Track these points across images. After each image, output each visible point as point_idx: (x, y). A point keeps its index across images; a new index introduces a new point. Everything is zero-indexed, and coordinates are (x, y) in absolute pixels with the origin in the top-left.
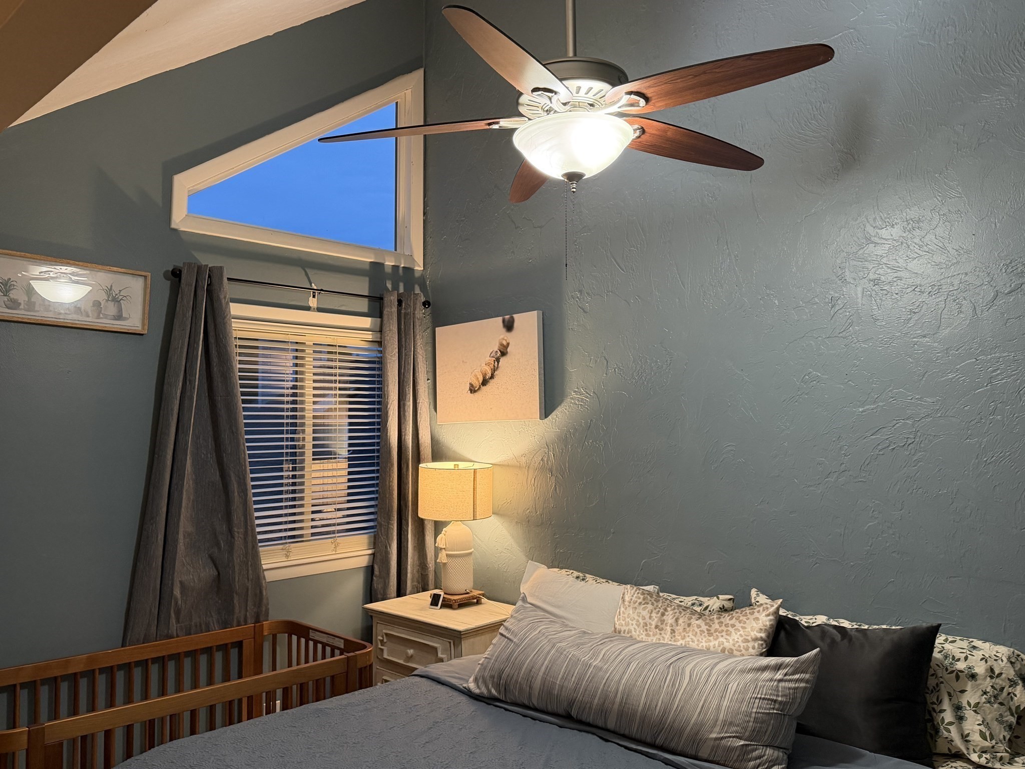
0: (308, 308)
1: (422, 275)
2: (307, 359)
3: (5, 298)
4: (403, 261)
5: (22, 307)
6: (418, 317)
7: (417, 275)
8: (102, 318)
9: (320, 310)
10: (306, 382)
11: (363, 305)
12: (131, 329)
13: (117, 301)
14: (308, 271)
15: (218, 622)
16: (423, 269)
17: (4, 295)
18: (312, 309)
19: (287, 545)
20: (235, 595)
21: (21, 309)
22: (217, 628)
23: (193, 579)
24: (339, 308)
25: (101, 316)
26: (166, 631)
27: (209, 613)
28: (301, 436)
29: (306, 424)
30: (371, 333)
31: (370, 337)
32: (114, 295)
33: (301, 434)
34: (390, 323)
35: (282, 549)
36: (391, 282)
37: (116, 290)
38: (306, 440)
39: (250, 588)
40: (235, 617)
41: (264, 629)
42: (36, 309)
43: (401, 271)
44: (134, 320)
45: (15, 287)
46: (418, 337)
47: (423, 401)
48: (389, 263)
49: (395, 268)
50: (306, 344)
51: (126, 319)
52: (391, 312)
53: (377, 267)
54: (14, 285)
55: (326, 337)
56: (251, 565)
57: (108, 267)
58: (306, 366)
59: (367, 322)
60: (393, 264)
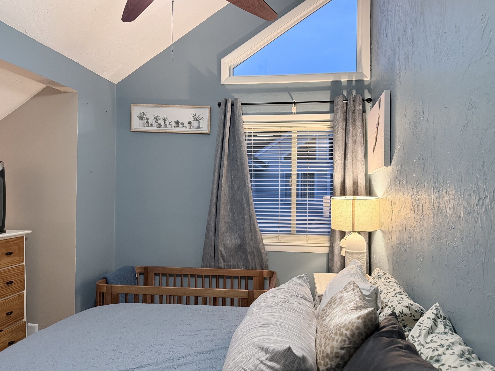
0: (291, 113)
1: (369, 82)
2: (293, 140)
3: (157, 124)
4: (354, 77)
5: (162, 126)
6: (358, 109)
7: (366, 83)
8: (192, 128)
9: (298, 113)
10: (292, 152)
11: (327, 107)
12: (203, 132)
13: (198, 120)
14: (291, 93)
15: (243, 265)
16: (370, 79)
18: (294, 113)
19: (279, 235)
20: (248, 254)
22: (242, 268)
23: (229, 243)
24: (310, 111)
26: (218, 265)
27: (239, 261)
28: (290, 180)
29: (292, 174)
30: (330, 122)
31: (329, 124)
32: (197, 118)
33: (290, 179)
34: (337, 115)
35: (276, 236)
36: (346, 91)
37: (197, 116)
38: (292, 183)
39: (255, 252)
40: (250, 264)
41: (264, 274)
42: (167, 127)
43: (354, 83)
44: (205, 129)
45: (160, 119)
46: (357, 121)
47: (360, 160)
48: (344, 79)
49: (350, 82)
50: (293, 132)
51: (201, 128)
52: (338, 108)
53: (336, 84)
54: (159, 118)
55: (305, 128)
56: (254, 241)
57: (193, 106)
58: (292, 144)
59: (328, 116)
60: (347, 80)
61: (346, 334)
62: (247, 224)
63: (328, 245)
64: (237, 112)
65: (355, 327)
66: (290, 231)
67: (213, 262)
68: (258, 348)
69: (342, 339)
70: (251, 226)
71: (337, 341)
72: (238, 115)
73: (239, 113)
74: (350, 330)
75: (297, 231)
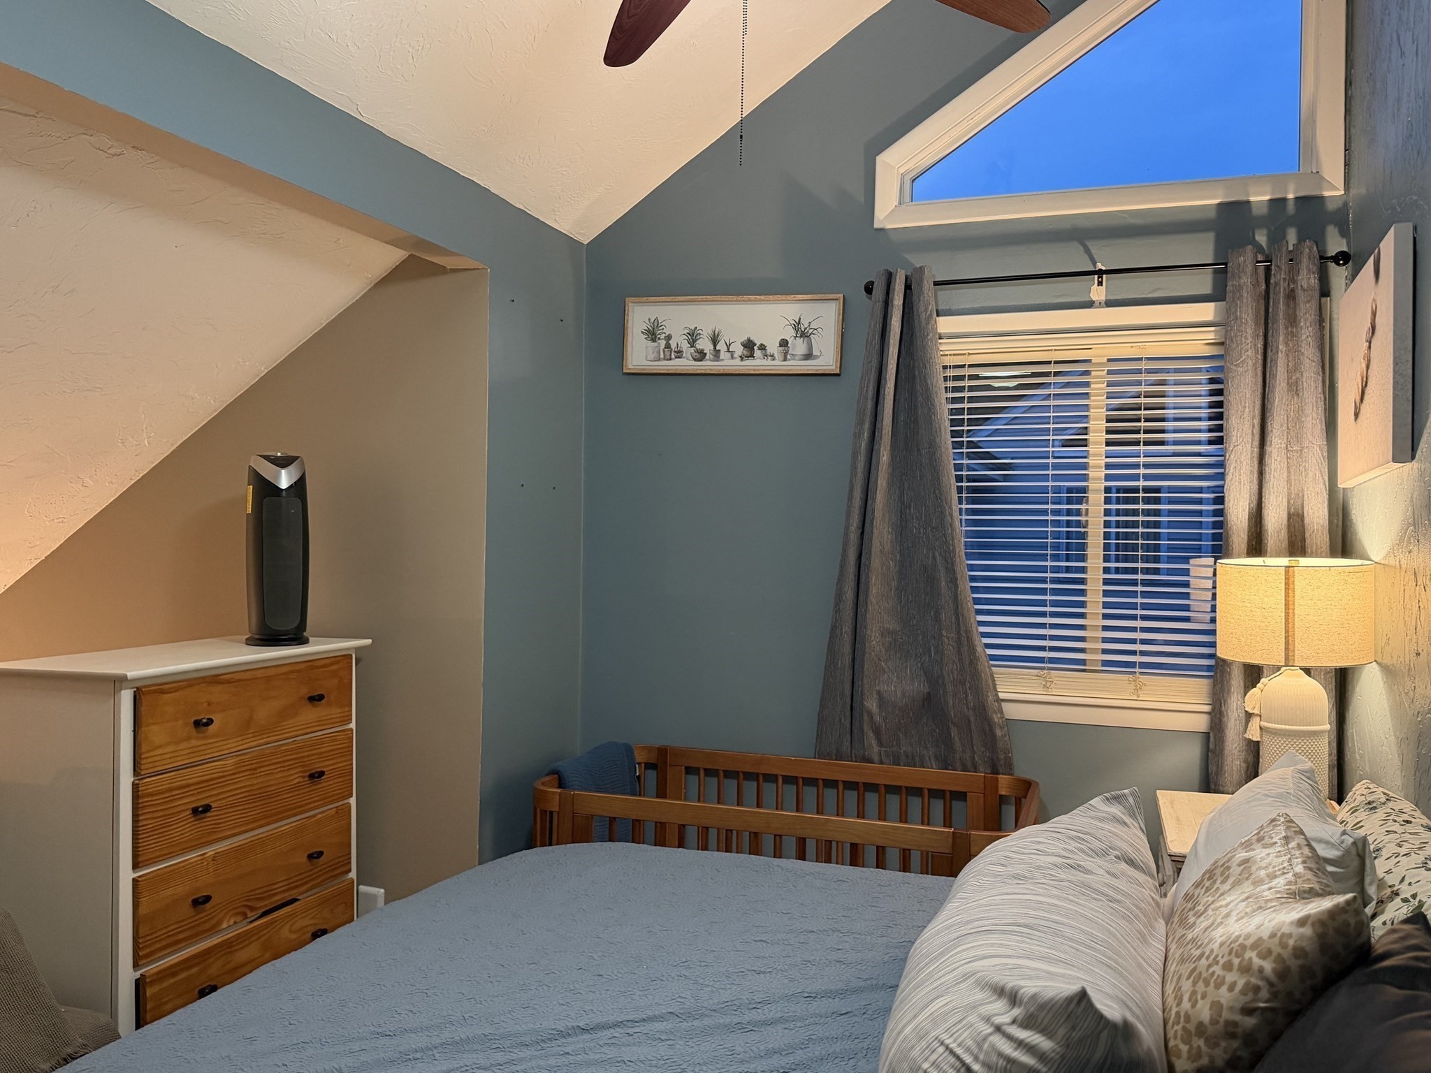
0: (1090, 304)
1: (1340, 204)
2: (1092, 386)
3: (692, 350)
4: (1291, 187)
5: (707, 357)
6: (1305, 286)
7: (1331, 206)
8: (789, 360)
9: (1110, 304)
10: (1091, 423)
11: (1203, 282)
12: (819, 370)
13: (807, 336)
14: (1089, 243)
15: (936, 757)
16: (1343, 192)
17: (691, 347)
18: (1097, 304)
19: (1045, 672)
20: (951, 726)
21: (707, 360)
22: (934, 767)
23: (895, 692)
24: (1150, 296)
25: (789, 357)
26: (861, 752)
27: (923, 743)
28: (1083, 507)
29: (1090, 488)
30: (1213, 329)
31: (1212, 336)
32: (803, 330)
33: (1084, 504)
34: (1237, 304)
35: (1037, 676)
36: (1265, 231)
37: (805, 323)
38: (1089, 515)
39: (972, 719)
40: (958, 756)
41: (1000, 785)
42: (721, 358)
43: (1291, 208)
44: (827, 360)
45: (701, 336)
46: (1302, 324)
47: (1310, 445)
48: (1259, 197)
49: (1278, 204)
50: (1093, 361)
51: (816, 357)
52: (1240, 285)
53: (1234, 211)
54: (700, 334)
55: (1132, 347)
56: (971, 688)
57: (793, 296)
58: (1092, 398)
59: (1207, 311)
60: (1268, 197)
61: (1261, 970)
62: (948, 638)
63: (1207, 708)
64: (922, 309)
65: (1290, 947)
66: (1083, 662)
67: (848, 744)
68: (987, 987)
69: (1247, 984)
70: (959, 642)
71: (1231, 988)
72: (923, 316)
73: (926, 310)
74: (1272, 957)
75: (1105, 663)
